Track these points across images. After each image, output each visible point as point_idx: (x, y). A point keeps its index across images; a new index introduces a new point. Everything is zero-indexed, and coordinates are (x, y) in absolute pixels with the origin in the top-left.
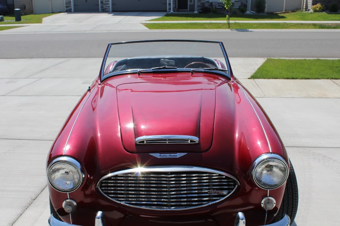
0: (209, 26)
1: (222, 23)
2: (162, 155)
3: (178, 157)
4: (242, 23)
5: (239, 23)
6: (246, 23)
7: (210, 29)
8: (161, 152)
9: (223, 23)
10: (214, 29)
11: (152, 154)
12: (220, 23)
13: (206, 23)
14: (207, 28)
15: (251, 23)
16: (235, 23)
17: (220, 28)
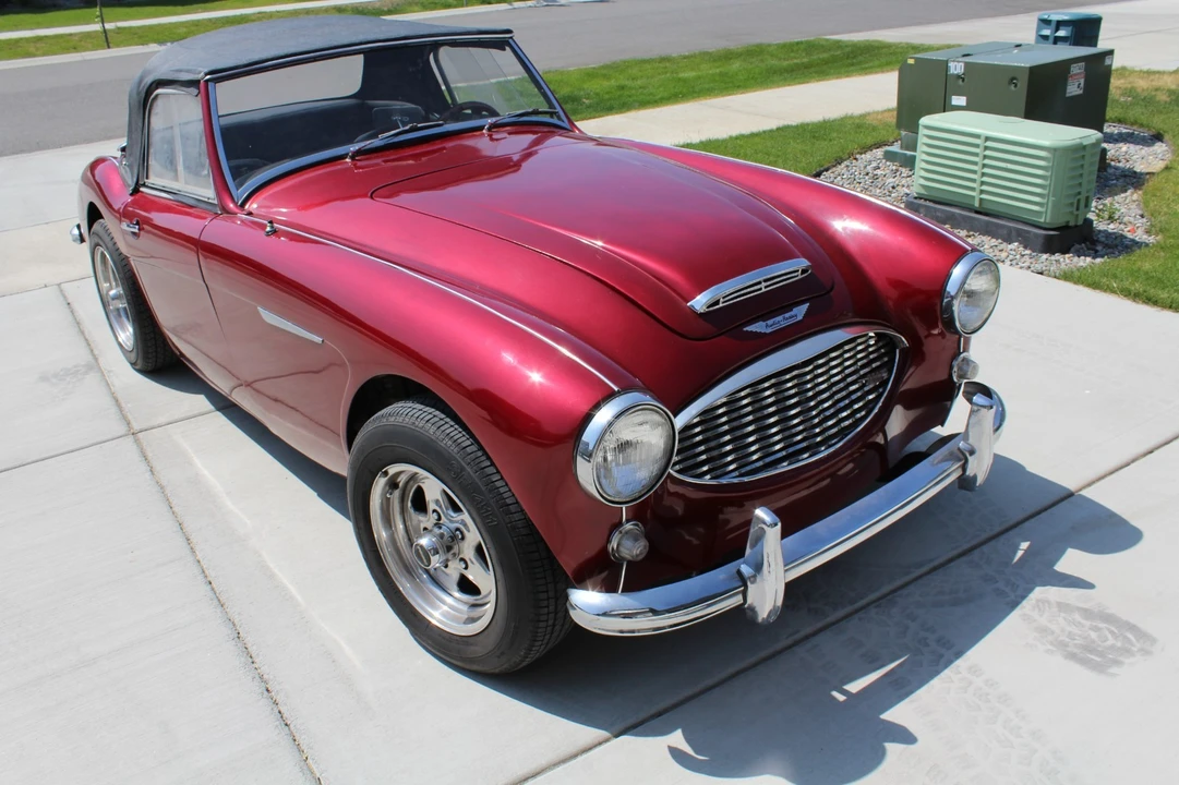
0: (38, 45)
1: (75, 35)
2: (770, 322)
3: (800, 318)
4: (139, 28)
5: (130, 28)
6: (151, 27)
7: (44, 55)
8: (764, 317)
9: (81, 33)
10: (56, 54)
11: (749, 329)
12: (71, 35)
13: (21, 39)
14: (34, 56)
15: (165, 24)
16: (119, 28)
17: (75, 49)
